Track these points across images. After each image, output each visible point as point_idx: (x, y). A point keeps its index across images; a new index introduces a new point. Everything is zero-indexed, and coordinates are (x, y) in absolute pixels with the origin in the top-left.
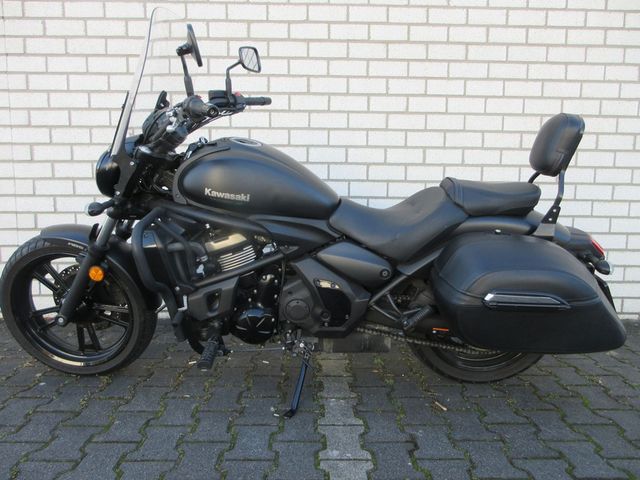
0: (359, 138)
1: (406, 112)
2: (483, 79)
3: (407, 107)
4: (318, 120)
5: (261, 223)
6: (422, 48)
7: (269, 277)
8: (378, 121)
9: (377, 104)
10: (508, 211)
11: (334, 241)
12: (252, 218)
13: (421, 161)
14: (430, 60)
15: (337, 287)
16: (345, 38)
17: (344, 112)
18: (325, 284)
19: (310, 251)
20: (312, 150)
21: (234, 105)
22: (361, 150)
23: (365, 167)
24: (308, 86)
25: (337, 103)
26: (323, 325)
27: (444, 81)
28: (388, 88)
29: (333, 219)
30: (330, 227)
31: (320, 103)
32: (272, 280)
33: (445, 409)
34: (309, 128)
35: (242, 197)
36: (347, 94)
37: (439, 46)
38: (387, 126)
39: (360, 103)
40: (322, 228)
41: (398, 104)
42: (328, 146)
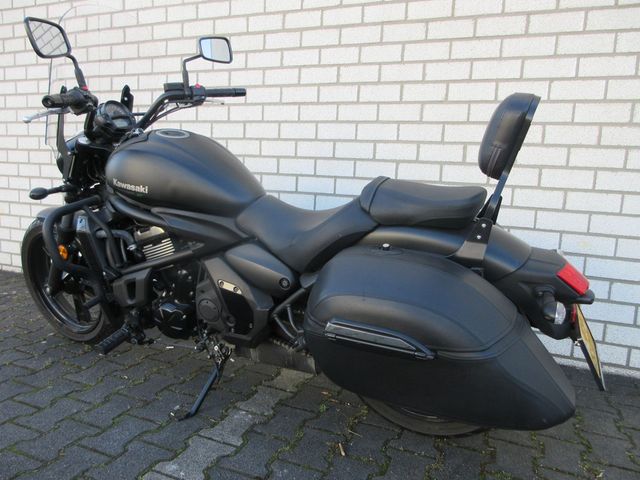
0: (390, 132)
1: (445, 101)
2: (550, 57)
3: (447, 95)
4: (347, 113)
5: (161, 215)
6: (469, 23)
7: (184, 272)
8: (412, 112)
9: (411, 93)
10: (425, 222)
11: (240, 242)
12: (155, 210)
13: (460, 160)
14: (479, 38)
15: (239, 292)
16: (380, 21)
17: (374, 103)
18: (229, 287)
19: (219, 250)
20: (338, 145)
21: (191, 97)
22: (390, 145)
23: (394, 164)
24: (338, 75)
25: (367, 93)
26: (230, 330)
27: (495, 62)
28: (424, 75)
29: (242, 218)
30: (237, 226)
31: (350, 94)
32: (186, 276)
33: (343, 454)
34: (337, 121)
35: (141, 189)
36: (379, 82)
37: (491, 20)
38: (422, 117)
39: (392, 93)
40: (228, 226)
41: (436, 92)
42: (356, 140)
